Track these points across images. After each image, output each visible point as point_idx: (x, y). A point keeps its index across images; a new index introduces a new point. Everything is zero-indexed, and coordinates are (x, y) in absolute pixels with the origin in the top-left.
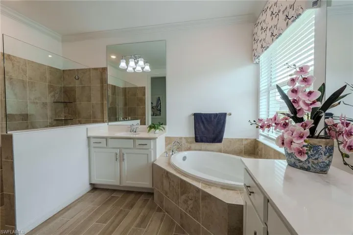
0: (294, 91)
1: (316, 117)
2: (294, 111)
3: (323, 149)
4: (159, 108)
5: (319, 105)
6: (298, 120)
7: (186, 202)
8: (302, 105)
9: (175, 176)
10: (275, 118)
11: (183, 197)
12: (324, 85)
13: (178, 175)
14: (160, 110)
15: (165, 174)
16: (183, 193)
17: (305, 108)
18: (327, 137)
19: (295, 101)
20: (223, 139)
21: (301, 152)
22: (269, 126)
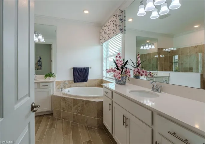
0: (117, 60)
1: (123, 68)
2: (117, 66)
3: (124, 77)
4: (40, 64)
5: (123, 65)
6: (118, 69)
7: (77, 109)
8: (119, 64)
9: (69, 98)
10: (112, 69)
11: (75, 107)
12: (124, 58)
13: (71, 97)
14: (41, 66)
15: (63, 99)
16: (74, 105)
17: (120, 65)
18: (125, 74)
19: (117, 63)
20: (88, 80)
21: (119, 78)
22: (110, 72)
